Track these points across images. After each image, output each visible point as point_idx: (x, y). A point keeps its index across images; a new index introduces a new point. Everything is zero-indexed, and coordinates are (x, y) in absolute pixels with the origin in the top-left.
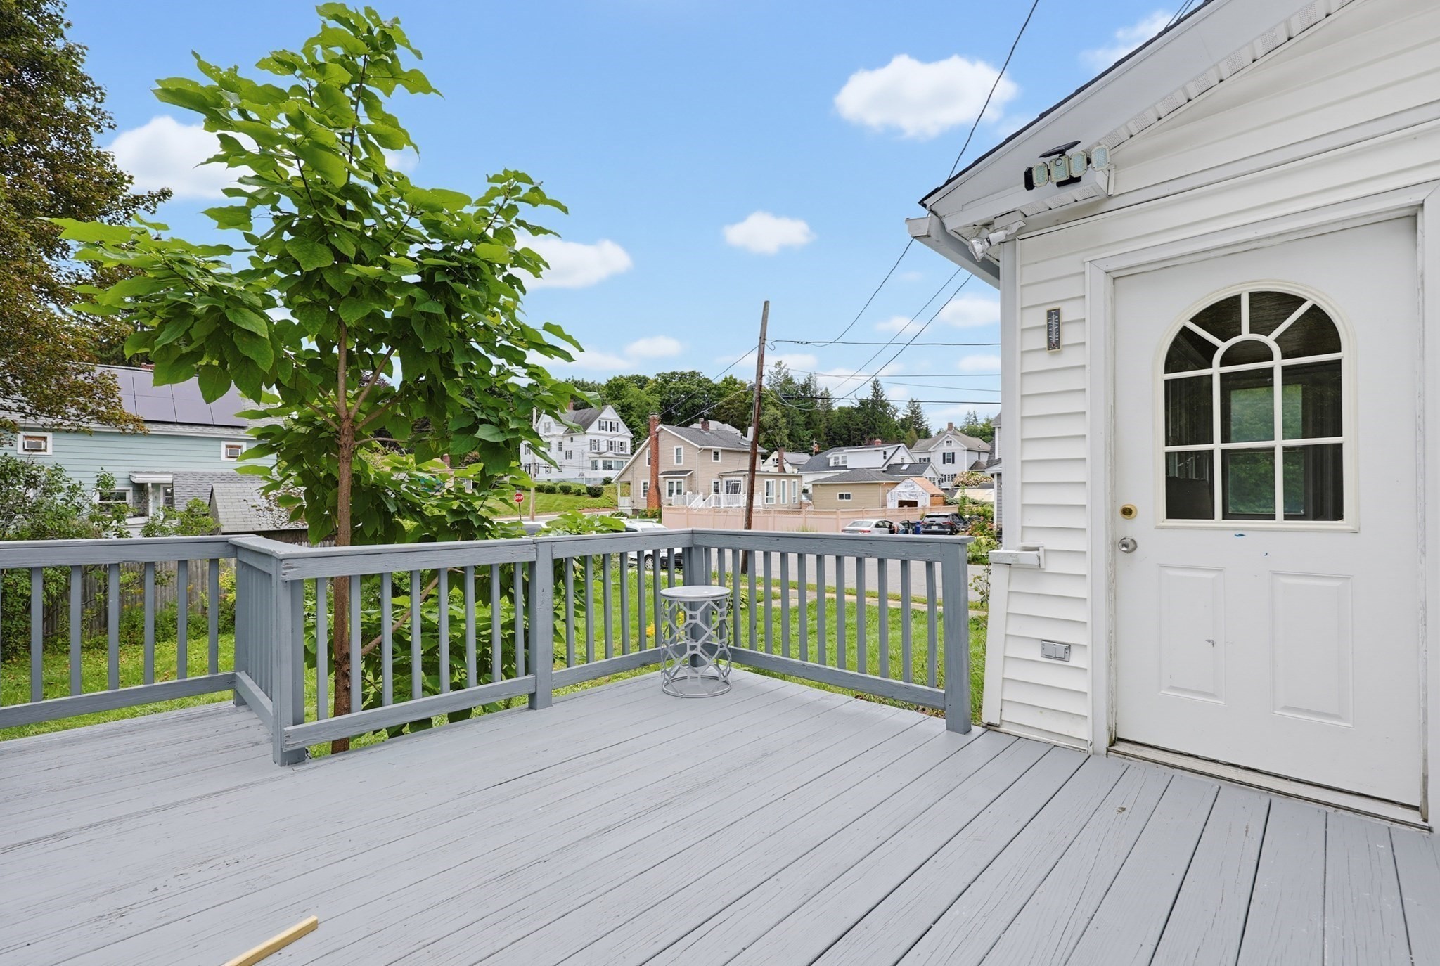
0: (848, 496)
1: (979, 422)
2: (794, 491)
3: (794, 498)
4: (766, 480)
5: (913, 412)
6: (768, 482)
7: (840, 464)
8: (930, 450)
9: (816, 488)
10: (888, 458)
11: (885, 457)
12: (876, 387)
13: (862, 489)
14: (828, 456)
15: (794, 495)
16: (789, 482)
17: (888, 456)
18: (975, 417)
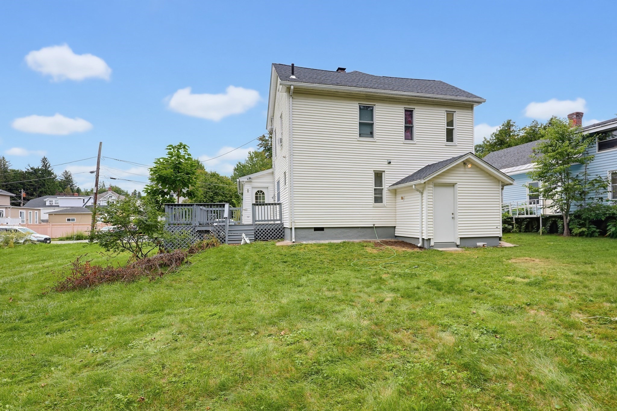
0: (73, 220)
1: (106, 187)
2: (36, 217)
3: (36, 221)
4: (20, 211)
5: (66, 178)
6: (21, 212)
7: (54, 204)
8: (100, 200)
9: (51, 216)
10: (85, 202)
11: (84, 202)
12: (44, 160)
13: (80, 216)
14: (44, 200)
15: (36, 219)
16: (33, 213)
17: (85, 201)
18: (104, 184)
